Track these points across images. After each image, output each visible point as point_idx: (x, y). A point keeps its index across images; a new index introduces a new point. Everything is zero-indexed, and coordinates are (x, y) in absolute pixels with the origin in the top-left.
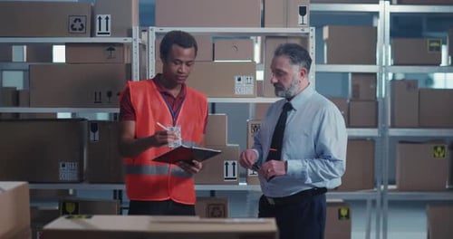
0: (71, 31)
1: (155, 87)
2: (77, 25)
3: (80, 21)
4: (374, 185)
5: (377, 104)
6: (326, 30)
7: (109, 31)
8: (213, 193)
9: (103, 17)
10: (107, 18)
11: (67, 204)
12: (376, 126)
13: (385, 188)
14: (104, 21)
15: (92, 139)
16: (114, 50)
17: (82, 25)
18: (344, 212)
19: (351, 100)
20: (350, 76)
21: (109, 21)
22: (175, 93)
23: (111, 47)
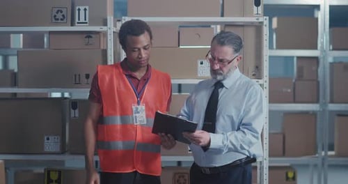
0: (54, 21)
1: (121, 70)
2: (59, 16)
3: (61, 12)
4: (315, 152)
5: (318, 83)
6: (275, 20)
7: (87, 21)
8: (179, 163)
9: (82, 8)
10: (85, 10)
11: (51, 173)
12: (317, 101)
13: (326, 154)
14: (82, 12)
15: (72, 115)
16: (91, 37)
17: (63, 16)
18: (291, 175)
19: (296, 80)
20: (295, 59)
21: (87, 12)
22: (139, 75)
23: (89, 34)
